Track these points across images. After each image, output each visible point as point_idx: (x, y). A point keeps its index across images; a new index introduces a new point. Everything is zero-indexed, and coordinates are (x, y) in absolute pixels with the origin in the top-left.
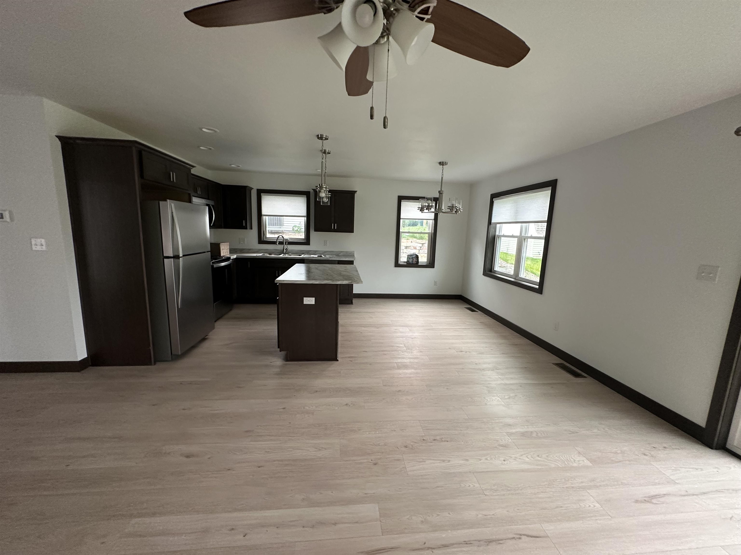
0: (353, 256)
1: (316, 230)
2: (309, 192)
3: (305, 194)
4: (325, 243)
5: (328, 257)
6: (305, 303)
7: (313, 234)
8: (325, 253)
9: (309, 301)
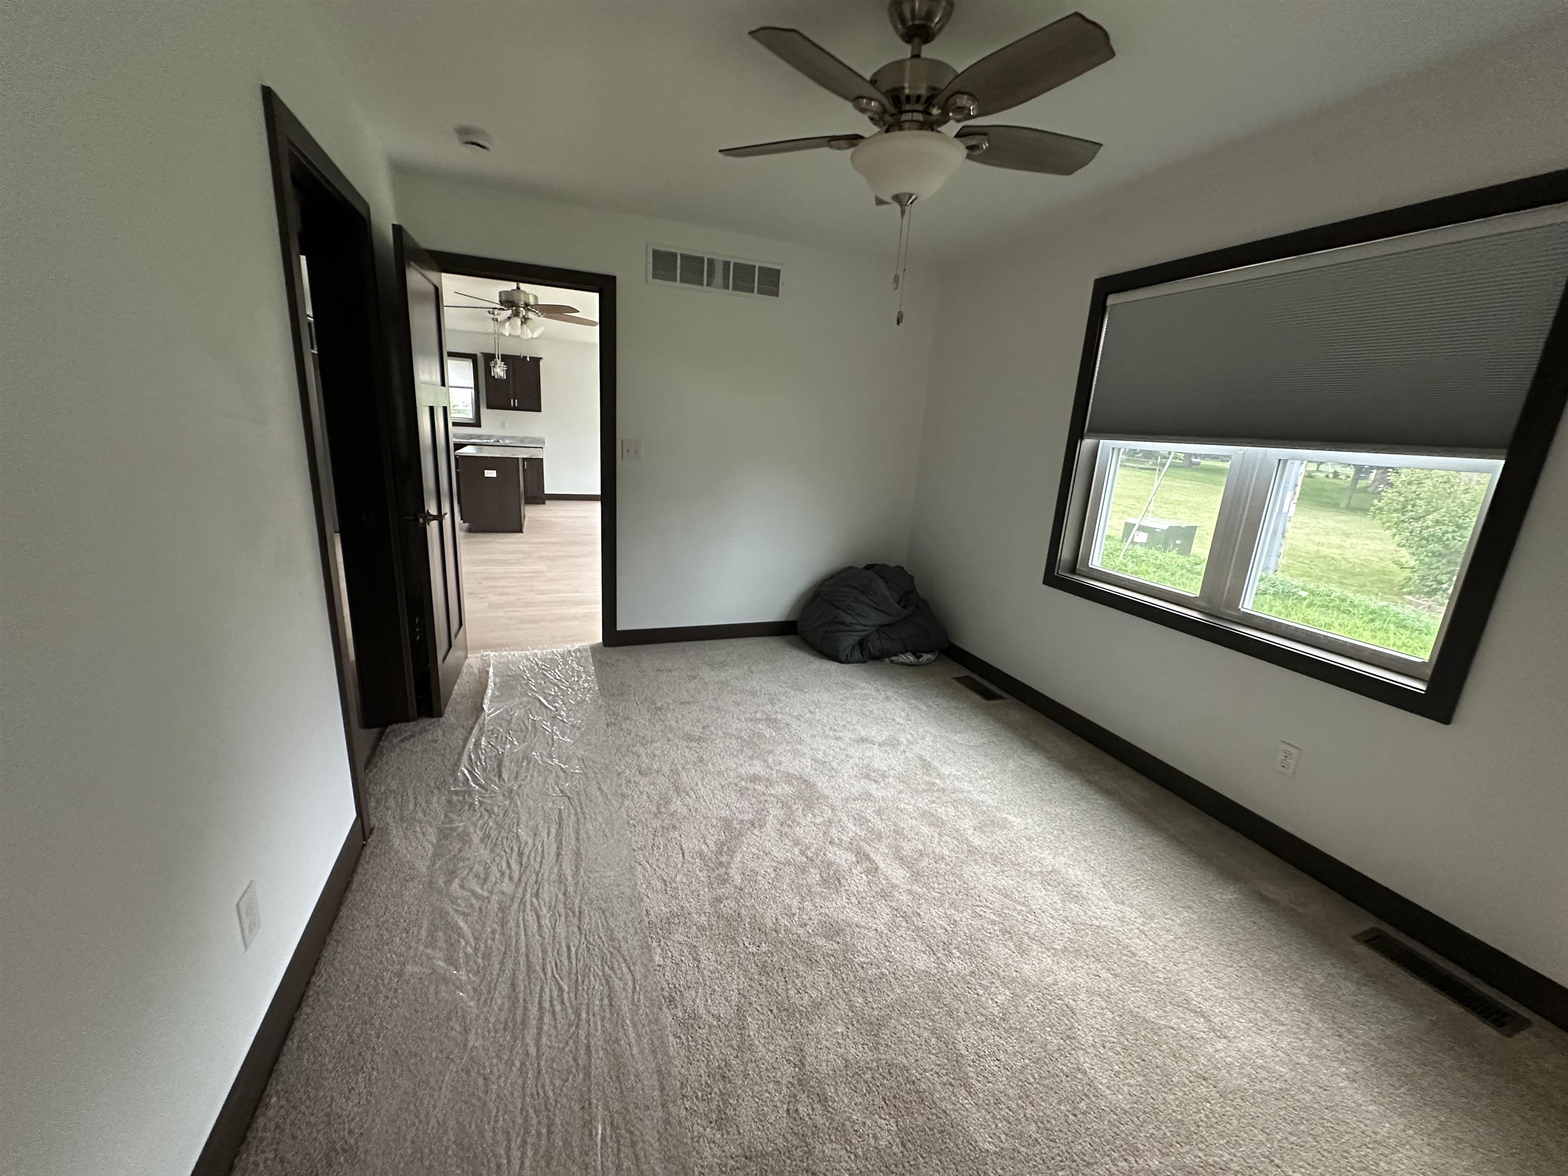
0: (544, 443)
1: (489, 407)
2: (475, 355)
3: (473, 357)
4: (503, 425)
5: (507, 442)
6: (486, 475)
7: (485, 412)
8: (503, 438)
9: (491, 474)
